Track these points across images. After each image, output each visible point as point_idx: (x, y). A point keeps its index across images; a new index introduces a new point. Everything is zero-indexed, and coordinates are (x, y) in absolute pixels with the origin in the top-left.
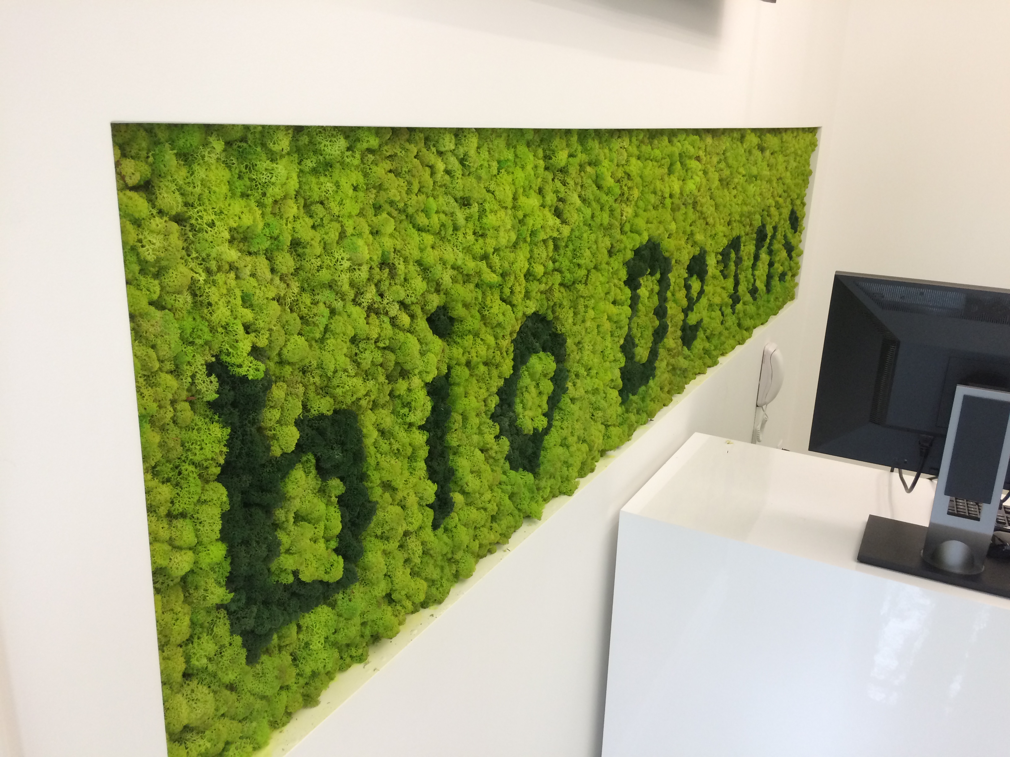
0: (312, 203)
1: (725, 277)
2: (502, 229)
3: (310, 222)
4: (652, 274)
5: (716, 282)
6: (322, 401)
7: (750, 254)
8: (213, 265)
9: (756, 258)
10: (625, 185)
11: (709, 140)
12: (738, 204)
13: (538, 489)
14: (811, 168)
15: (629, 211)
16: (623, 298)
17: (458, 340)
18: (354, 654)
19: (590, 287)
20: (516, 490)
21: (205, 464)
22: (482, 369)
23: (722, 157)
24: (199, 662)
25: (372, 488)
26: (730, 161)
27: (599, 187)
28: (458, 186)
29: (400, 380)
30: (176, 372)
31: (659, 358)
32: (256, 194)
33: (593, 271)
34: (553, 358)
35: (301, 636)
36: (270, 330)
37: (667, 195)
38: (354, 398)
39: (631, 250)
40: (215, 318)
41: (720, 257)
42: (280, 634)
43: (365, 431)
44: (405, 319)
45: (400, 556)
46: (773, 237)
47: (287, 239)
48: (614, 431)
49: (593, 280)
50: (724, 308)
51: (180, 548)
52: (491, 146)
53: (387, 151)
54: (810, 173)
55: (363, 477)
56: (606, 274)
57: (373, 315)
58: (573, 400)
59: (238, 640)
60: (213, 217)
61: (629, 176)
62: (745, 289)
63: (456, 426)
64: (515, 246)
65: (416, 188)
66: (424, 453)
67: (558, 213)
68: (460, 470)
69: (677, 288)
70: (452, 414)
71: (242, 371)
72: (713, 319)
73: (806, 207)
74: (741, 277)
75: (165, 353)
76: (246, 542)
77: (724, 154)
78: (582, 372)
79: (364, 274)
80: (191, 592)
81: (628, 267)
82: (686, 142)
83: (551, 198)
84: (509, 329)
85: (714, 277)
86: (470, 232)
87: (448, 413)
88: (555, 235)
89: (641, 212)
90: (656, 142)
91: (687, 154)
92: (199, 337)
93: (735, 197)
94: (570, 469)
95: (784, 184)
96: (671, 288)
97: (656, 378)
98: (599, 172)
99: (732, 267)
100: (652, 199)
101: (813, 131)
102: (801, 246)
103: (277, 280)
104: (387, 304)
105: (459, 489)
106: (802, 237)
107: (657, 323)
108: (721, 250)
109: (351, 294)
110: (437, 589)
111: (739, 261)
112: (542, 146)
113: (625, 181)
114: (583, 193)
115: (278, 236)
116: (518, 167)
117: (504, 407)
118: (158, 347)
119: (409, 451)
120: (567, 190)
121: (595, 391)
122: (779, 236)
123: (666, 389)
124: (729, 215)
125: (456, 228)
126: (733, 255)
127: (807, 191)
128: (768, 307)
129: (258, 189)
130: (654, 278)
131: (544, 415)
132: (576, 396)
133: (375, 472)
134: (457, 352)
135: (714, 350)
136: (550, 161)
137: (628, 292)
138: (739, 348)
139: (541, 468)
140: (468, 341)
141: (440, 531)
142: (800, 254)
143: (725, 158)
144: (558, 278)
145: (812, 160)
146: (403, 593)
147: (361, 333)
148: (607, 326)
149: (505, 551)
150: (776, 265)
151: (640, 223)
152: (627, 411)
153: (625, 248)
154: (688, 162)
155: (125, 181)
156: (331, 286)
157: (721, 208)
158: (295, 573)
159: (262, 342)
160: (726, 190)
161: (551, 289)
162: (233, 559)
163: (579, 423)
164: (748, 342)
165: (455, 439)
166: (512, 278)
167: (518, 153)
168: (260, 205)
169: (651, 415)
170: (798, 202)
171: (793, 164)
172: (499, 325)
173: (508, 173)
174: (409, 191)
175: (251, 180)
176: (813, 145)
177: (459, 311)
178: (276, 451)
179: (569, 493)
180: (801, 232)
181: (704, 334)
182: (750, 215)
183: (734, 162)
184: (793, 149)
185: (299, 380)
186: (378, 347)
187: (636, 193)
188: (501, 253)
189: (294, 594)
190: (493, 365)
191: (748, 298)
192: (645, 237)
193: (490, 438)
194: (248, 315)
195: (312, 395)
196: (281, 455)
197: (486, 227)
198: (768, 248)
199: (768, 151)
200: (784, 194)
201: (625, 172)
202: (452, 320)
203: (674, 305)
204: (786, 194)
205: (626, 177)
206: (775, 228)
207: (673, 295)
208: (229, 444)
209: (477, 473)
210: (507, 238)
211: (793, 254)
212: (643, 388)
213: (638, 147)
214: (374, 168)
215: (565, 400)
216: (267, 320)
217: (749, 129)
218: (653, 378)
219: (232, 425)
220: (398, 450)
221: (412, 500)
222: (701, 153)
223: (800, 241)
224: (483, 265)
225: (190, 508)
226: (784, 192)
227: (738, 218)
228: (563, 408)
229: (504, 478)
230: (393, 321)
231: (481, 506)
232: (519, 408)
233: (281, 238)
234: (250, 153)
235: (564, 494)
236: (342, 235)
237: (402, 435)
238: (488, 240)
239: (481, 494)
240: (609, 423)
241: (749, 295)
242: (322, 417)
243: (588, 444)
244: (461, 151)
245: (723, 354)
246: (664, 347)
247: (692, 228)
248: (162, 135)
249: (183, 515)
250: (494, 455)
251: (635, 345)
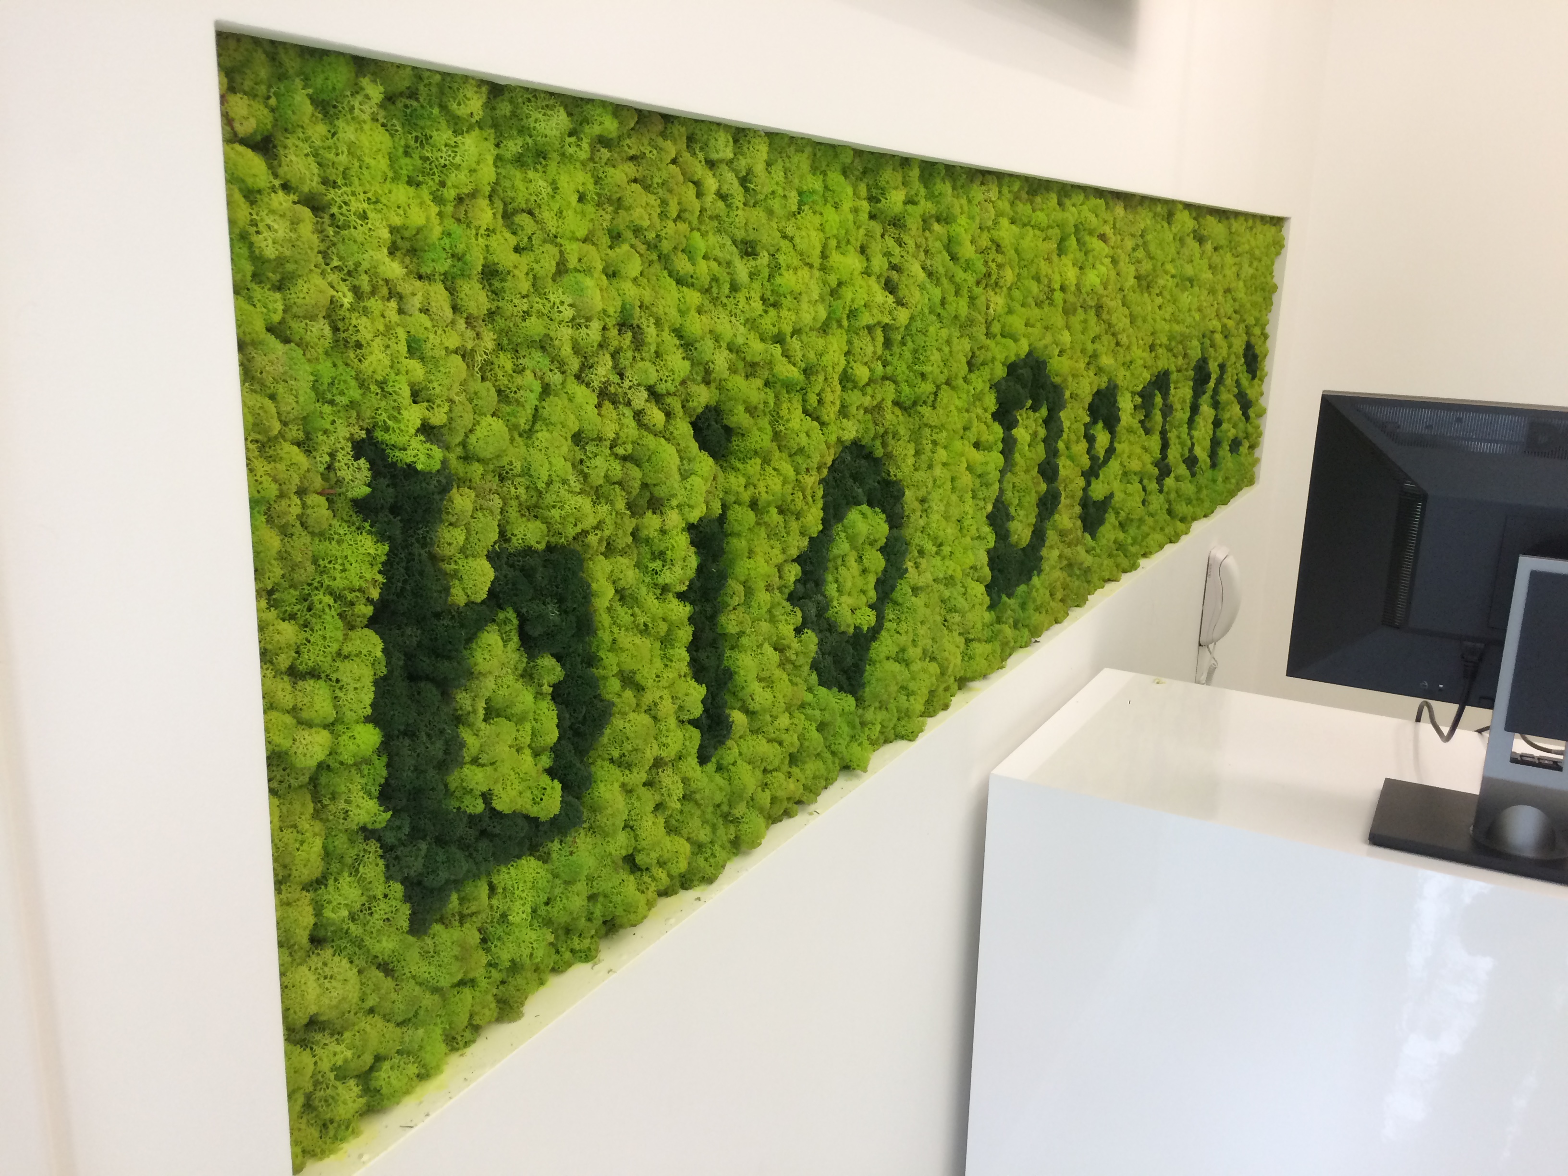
0: (516, 212)
1: (1147, 432)
2: (805, 298)
3: (513, 240)
4: (1034, 408)
5: (1132, 438)
6: (530, 525)
7: (1184, 401)
8: (364, 282)
9: (1195, 409)
10: (993, 261)
11: (1119, 210)
12: (1165, 320)
13: (863, 724)
14: (1275, 280)
15: (998, 301)
16: (991, 438)
17: (739, 465)
18: (577, 947)
19: (941, 411)
20: (827, 717)
21: (350, 596)
22: (774, 516)
23: (1140, 241)
24: (336, 915)
25: (605, 678)
26: (1152, 248)
27: (954, 258)
28: (737, 220)
29: (649, 514)
30: (306, 445)
31: (1047, 544)
32: (431, 183)
33: (944, 386)
34: (884, 516)
35: (495, 902)
36: (451, 401)
37: (1057, 286)
38: (578, 529)
39: (1003, 364)
40: (366, 366)
41: (1139, 400)
42: (462, 894)
43: (594, 586)
44: (656, 416)
45: (649, 798)
46: (1220, 381)
47: (476, 258)
48: (980, 649)
49: (945, 401)
50: (1145, 482)
51: (308, 724)
52: (788, 165)
53: (629, 147)
54: (1274, 288)
55: (592, 660)
56: (964, 396)
57: (607, 404)
58: (915, 590)
59: (398, 889)
60: (365, 205)
61: (998, 247)
62: (1178, 456)
63: (736, 601)
64: (824, 329)
65: (673, 211)
66: (685, 634)
67: (890, 287)
68: (742, 673)
69: (1073, 437)
70: (730, 581)
71: (407, 457)
72: (1130, 495)
73: (1268, 341)
74: (1172, 436)
75: (289, 408)
76: (410, 733)
77: (1142, 236)
78: (930, 547)
79: (593, 333)
80: (325, 803)
81: (998, 392)
82: (1085, 207)
83: (879, 263)
84: (816, 460)
85: (1130, 430)
86: (756, 296)
87: (723, 577)
88: (887, 320)
89: (1017, 306)
90: (1038, 199)
91: (1086, 226)
92: (342, 393)
93: (1160, 307)
94: (912, 699)
95: (1234, 300)
96: (1065, 436)
97: (1043, 576)
98: (952, 233)
99: (1158, 417)
100: (1034, 287)
101: (1277, 222)
102: (1262, 401)
103: (461, 324)
104: (630, 388)
105: (739, 704)
106: (1264, 388)
107: (1044, 487)
108: (1139, 389)
109: (574, 364)
110: (706, 860)
111: (1167, 410)
112: (865, 180)
113: (993, 254)
114: (929, 262)
115: (464, 255)
116: (829, 205)
117: (808, 586)
118: (279, 398)
119: (663, 628)
120: (903, 254)
121: (949, 581)
122: (1229, 381)
123: (1059, 595)
124: (1152, 334)
125: (734, 288)
126: (1158, 399)
127: (1270, 316)
128: (1215, 491)
129: (434, 174)
130: (1037, 415)
131: (871, 607)
132: (920, 584)
133: (610, 654)
134: (736, 482)
135: (1132, 545)
136: (879, 205)
137: (998, 430)
138: (1169, 549)
139: (867, 690)
140: (754, 466)
141: (711, 767)
142: (1261, 414)
143: (1144, 243)
144: (889, 392)
145: (1276, 267)
146: (654, 855)
147: (589, 427)
148: (966, 479)
149: (811, 814)
150: (1225, 426)
151: (1016, 322)
152: (999, 620)
153: (993, 359)
154: (1087, 238)
155: (232, 128)
156: (544, 345)
157: (1139, 322)
158: (487, 797)
159: (438, 417)
160: (1146, 295)
161: (878, 408)
162: (390, 757)
163: (925, 627)
164: (1184, 539)
165: (734, 623)
166: (821, 378)
167: (830, 183)
168: (438, 200)
169: (1035, 633)
170: (1257, 331)
171: (1247, 271)
172: (801, 451)
173: (814, 213)
174: (663, 215)
175: (425, 159)
176: (1278, 245)
177: (739, 417)
178: (458, 597)
179: (911, 736)
180: (1261, 380)
181: (1116, 518)
182: (1183, 339)
183: (1159, 252)
184: (1247, 247)
185: (494, 487)
186: (616, 456)
187: (1009, 275)
188: (804, 337)
189: (483, 833)
190: (792, 513)
191: (1182, 470)
192: (1024, 348)
193: (787, 630)
194: (417, 369)
195: (513, 513)
196: (466, 605)
197: (781, 290)
198: (1212, 397)
199: (1210, 242)
200: (1234, 315)
201: (992, 240)
202: (729, 431)
203: (1069, 463)
204: (1238, 316)
205: (994, 248)
206: (1222, 367)
207: (1068, 448)
208: (387, 568)
209: (768, 682)
210: (813, 314)
211: (1251, 412)
212: (1022, 588)
213: (1012, 204)
214: (611, 171)
215: (903, 589)
216: (447, 382)
217: (1181, 202)
218: (1038, 575)
219: (390, 539)
220: (645, 625)
221: (667, 707)
222: (1108, 230)
223: (1262, 394)
224: (777, 350)
225: (326, 663)
226: (1236, 312)
227: (1165, 340)
228: (900, 600)
229: (809, 697)
230: (638, 415)
231: (773, 735)
232: (831, 589)
233: (468, 257)
234: (422, 117)
235: (902, 738)
236: (561, 269)
237: (651, 602)
238: (784, 313)
239: (774, 718)
240: (971, 636)
241: (1184, 466)
242: (528, 551)
243: (938, 663)
244: (742, 163)
245: (1145, 555)
246: (1055, 528)
247: (1097, 346)
248: (291, 64)
249: (314, 674)
250: (793, 657)
251: (1009, 517)
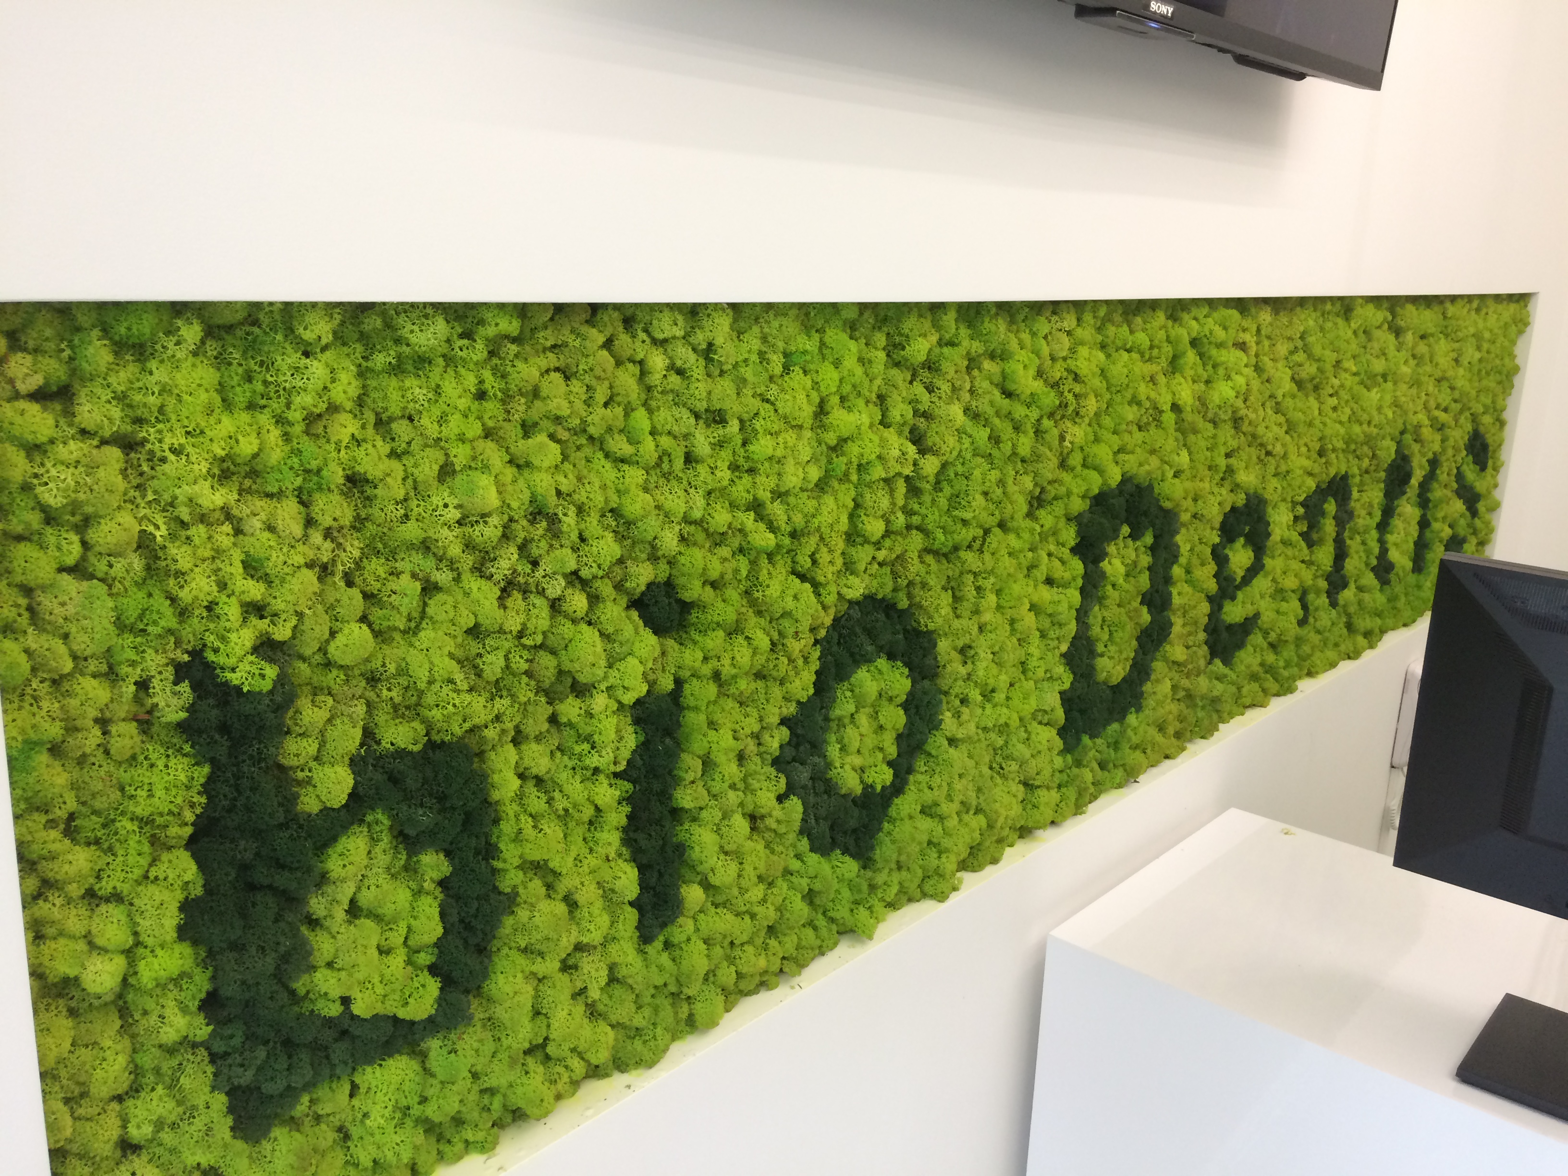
0: (391, 419)
1: (1310, 544)
2: (790, 461)
3: (384, 448)
4: (1135, 536)
5: (1290, 552)
6: (400, 728)
7: (1371, 505)
8: (184, 513)
9: (1388, 512)
10: (1069, 391)
11: (1266, 316)
12: (1340, 422)
13: (872, 887)
14: (1518, 361)
15: (1077, 433)
16: (1067, 575)
17: (697, 637)
18: (471, 1138)
19: (987, 556)
20: (817, 886)
21: (159, 820)
22: (744, 685)
23: (1300, 344)
24: (138, 1132)
25: (505, 871)
26: (1317, 351)
27: (1008, 394)
28: (697, 392)
29: (571, 699)
30: (111, 675)
31: (1153, 677)
32: (275, 405)
33: (997, 530)
34: (906, 671)
35: (356, 1102)
36: (300, 615)
37: (1167, 407)
38: (467, 726)
39: (1084, 497)
40: (185, 595)
41: (1301, 510)
42: (315, 1096)
43: (496, 778)
44: (578, 602)
45: (564, 985)
46: (1430, 477)
47: (336, 475)
48: (1047, 797)
49: (994, 545)
50: (1311, 597)
51: (103, 950)
52: (766, 330)
53: (546, 339)
54: (1516, 369)
55: (490, 851)
56: (1026, 536)
57: (517, 595)
58: (952, 741)
59: (220, 1100)
60: (183, 441)
61: (1077, 378)
62: (1362, 566)
63: (690, 776)
64: (822, 486)
65: (601, 396)
66: (617, 817)
67: (915, 436)
68: (697, 849)
69: (1195, 561)
70: (684, 756)
71: (235, 678)
72: (1283, 614)
74: (1353, 544)
75: (83, 646)
76: (237, 947)
77: (1302, 338)
78: (975, 695)
79: (490, 531)
80: (136, 1018)
81: (1079, 525)
82: (1210, 320)
83: (900, 411)
84: (805, 624)
85: (1286, 543)
86: (723, 465)
87: (673, 754)
88: (908, 471)
89: (1106, 435)
90: (1139, 320)
91: (1212, 339)
92: (155, 623)
93: (1335, 409)
94: (944, 856)
95: (1452, 388)
96: (1183, 560)
97: (1141, 715)
98: (1007, 370)
99: (1329, 527)
100: (1131, 413)
101: (1519, 299)
102: (1496, 494)
103: (317, 537)
104: (544, 577)
105: (699, 878)
106: (1500, 478)
107: (1146, 617)
108: (1301, 499)
109: (468, 561)
110: (645, 1042)
111: (1344, 518)
112: (885, 329)
113: (1069, 384)
114: (974, 404)
115: (319, 471)
116: (826, 363)
117: (802, 748)
118: (71, 637)
119: (588, 812)
120: (936, 399)
121: (1003, 729)
122: (1445, 476)
123: (1171, 730)
124: (1321, 439)
125: (690, 459)
126: (1331, 507)
127: (1510, 401)
128: (1418, 598)
129: (279, 397)
130: (1138, 543)
131: (890, 764)
132: (960, 736)
133: (512, 846)
134: (691, 657)
135: (1285, 668)
136: (902, 353)
137: (1077, 566)
138: (1345, 667)
139: (878, 852)
140: (715, 640)
141: (655, 947)
142: (1495, 507)
143: (1305, 345)
144: (916, 541)
146: (566, 1047)
147: (488, 622)
148: (1029, 620)
149: (792, 988)
150: (1436, 526)
151: (1103, 453)
152: (1078, 764)
153: (1069, 494)
154: (1214, 352)
156: (426, 546)
157: (1302, 429)
158: (346, 1001)
159: (282, 633)
160: (1311, 399)
161: (901, 558)
162: (216, 970)
163: (964, 781)
164: (1368, 655)
165: (689, 798)
166: (814, 540)
167: (827, 340)
168: (280, 420)
169: (1131, 775)
170: (1487, 419)
171: (1473, 355)
172: (786, 614)
173: (805, 372)
174: (588, 402)
175: (266, 383)
176: (1522, 324)
177: (693, 590)
178: (309, 803)
179: (941, 897)
180: (1496, 469)
181: (1265, 638)
182: (1369, 440)
183: (1327, 352)
184: (1472, 330)
185: (359, 692)
186: (524, 646)
187: (1094, 404)
188: (792, 500)
189: (344, 1033)
190: (775, 679)
191: (1370, 579)
192: (1115, 476)
193: (766, 798)
194: (255, 590)
195: (382, 717)
196: (321, 811)
197: (756, 457)
198: (1419, 496)
199: (1410, 333)
200: (1453, 405)
201: (1067, 370)
202: (686, 607)
203: (1187, 588)
204: (1459, 406)
205: (1070, 378)
206: (1434, 463)
207: (1188, 572)
208: (208, 788)
209: (737, 855)
210: (802, 476)
211: (1481, 506)
212: (1115, 726)
213: (1099, 330)
214: (520, 365)
215: (937, 742)
216: (290, 598)
217: (1362, 297)
218: (1137, 712)
219: (213, 761)
220: (566, 810)
221: (588, 894)
222: (1249, 338)
223: (1496, 486)
224: (748, 519)
225: (125, 889)
226: (1455, 401)
227: (1340, 445)
228: (934, 752)
229: (795, 865)
230: (555, 605)
231: (744, 909)
232: (833, 751)
233: (324, 473)
234: (263, 343)
235: (932, 897)
236: (446, 472)
237: (576, 786)
238: (761, 479)
239: (743, 891)
240: (1037, 783)
241: (1371, 575)
242: (401, 754)
243: (986, 817)
244: (700, 338)
245: (1310, 674)
246: (1165, 659)
247: (1232, 461)
249: (117, 897)
250: (774, 826)
251: (1092, 653)
